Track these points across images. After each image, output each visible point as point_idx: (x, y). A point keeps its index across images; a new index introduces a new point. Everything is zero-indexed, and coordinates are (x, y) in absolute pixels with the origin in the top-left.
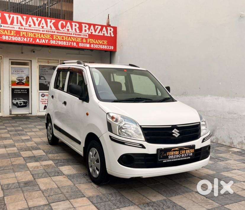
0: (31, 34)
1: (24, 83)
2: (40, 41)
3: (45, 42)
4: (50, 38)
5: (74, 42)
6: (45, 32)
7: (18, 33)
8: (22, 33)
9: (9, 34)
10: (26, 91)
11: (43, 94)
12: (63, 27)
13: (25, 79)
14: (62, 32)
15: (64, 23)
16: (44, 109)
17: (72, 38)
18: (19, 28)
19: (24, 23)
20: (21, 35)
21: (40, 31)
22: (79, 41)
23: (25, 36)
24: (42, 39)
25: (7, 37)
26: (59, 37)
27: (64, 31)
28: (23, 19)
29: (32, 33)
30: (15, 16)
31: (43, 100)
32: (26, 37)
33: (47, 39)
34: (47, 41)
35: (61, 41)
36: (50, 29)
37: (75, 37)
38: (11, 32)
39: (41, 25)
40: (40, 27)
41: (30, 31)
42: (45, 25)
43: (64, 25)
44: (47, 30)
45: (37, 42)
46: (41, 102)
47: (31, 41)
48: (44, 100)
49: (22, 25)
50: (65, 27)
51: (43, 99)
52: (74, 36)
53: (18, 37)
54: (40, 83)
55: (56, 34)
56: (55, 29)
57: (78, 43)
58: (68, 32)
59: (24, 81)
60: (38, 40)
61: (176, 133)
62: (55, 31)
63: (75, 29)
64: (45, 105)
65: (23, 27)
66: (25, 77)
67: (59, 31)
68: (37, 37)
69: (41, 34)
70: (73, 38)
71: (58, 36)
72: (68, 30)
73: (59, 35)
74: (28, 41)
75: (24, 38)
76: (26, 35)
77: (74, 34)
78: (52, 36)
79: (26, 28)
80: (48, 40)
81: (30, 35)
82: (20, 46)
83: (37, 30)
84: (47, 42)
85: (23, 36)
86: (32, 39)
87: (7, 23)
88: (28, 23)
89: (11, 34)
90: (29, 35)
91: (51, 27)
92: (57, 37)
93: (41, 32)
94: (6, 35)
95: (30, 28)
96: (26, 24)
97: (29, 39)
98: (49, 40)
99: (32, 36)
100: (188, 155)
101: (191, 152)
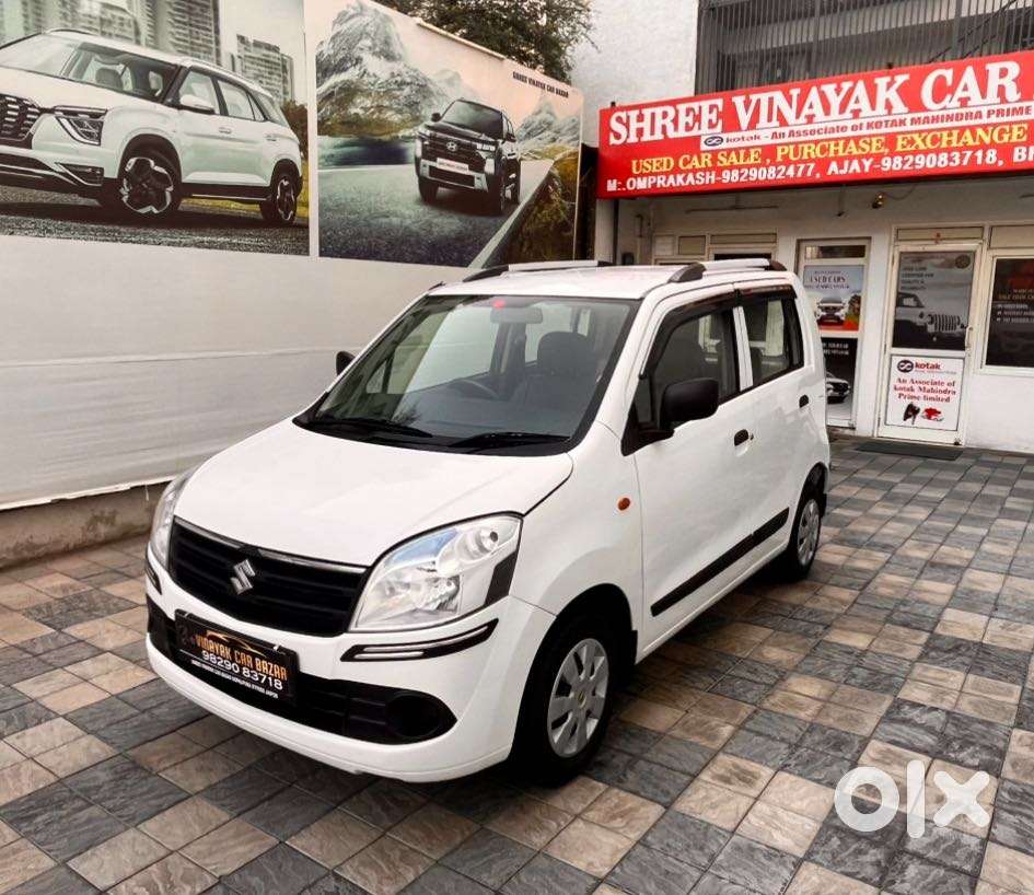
0: (813, 146)
1: (843, 318)
2: (841, 167)
3: (858, 170)
4: (881, 151)
5: (985, 147)
6: (865, 132)
7: (768, 152)
8: (783, 150)
9: (742, 162)
10: (846, 346)
11: (906, 362)
12: (940, 92)
13: (847, 305)
14: (935, 114)
15: (949, 74)
16: (906, 416)
17: (980, 132)
18: (774, 135)
19: (790, 114)
20: (779, 159)
21: (844, 129)
22: (1014, 139)
23: (792, 157)
24: (851, 158)
25: (735, 173)
26: (919, 141)
27: (944, 108)
28: (789, 99)
29: (816, 142)
30: (764, 97)
31: (902, 385)
32: (796, 163)
33: (867, 157)
34: (867, 164)
35: (926, 153)
36: (885, 112)
37: (995, 125)
38: (747, 155)
39: (852, 106)
40: (848, 114)
41: (810, 138)
42: (864, 104)
43: (949, 81)
44: (870, 120)
45: (829, 173)
46: (895, 389)
47: (809, 174)
48: (908, 385)
49: (783, 122)
50: (952, 90)
51: (904, 381)
52: (994, 119)
53: (767, 167)
54: (898, 318)
55: (909, 127)
56: (906, 110)
57: (1005, 151)
58: (964, 111)
59: (841, 314)
60: (834, 167)
61: (243, 577)
62: (903, 117)
63: (1001, 90)
64: (908, 402)
65: (786, 130)
66: (846, 300)
67: (922, 115)
68: (832, 154)
69: (847, 140)
70: (986, 132)
71: (916, 136)
72: (964, 102)
73: (920, 132)
74: (799, 174)
75: (787, 170)
76: (795, 155)
77: (989, 114)
78: (891, 140)
79: (796, 129)
80: (871, 160)
81: (809, 154)
83: (833, 130)
84: (867, 170)
85: (787, 162)
86: (812, 166)
87: (738, 128)
88: (806, 111)
89: (748, 162)
90: (806, 150)
91: (889, 106)
92: (912, 142)
93: (849, 133)
94: (731, 168)
95: (809, 127)
96: (798, 115)
97: (802, 167)
98: (878, 158)
99: (816, 152)
100: (267, 680)
101: (273, 672)
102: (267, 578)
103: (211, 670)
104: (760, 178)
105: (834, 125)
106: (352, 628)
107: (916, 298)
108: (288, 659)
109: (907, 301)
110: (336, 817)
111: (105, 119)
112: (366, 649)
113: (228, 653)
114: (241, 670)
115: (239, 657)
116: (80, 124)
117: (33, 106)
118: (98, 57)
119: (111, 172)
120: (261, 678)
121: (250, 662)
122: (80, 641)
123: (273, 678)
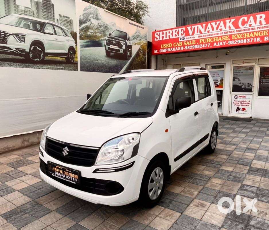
0: (209, 39)
1: (219, 85)
2: (217, 44)
3: (222, 45)
4: (228, 39)
5: (256, 37)
6: (223, 34)
7: (197, 41)
8: (201, 40)
9: (190, 44)
10: (220, 92)
11: (236, 96)
12: (244, 23)
13: (220, 81)
14: (242, 29)
15: (246, 18)
16: (237, 111)
17: (255, 33)
18: (199, 36)
19: (203, 31)
20: (200, 43)
21: (218, 34)
22: (265, 35)
23: (204, 42)
24: (220, 42)
25: (189, 47)
26: (238, 36)
27: (245, 27)
28: (203, 27)
29: (210, 38)
30: (196, 27)
31: (236, 102)
32: (205, 43)
33: (224, 41)
34: (224, 43)
35: (240, 39)
36: (229, 29)
37: (259, 31)
38: (192, 42)
39: (220, 28)
40: (219, 30)
41: (208, 37)
42: (223, 27)
43: (246, 20)
44: (225, 31)
45: (214, 46)
46: (234, 103)
47: (209, 46)
48: (237, 102)
49: (201, 33)
50: (247, 22)
51: (236, 101)
53: (197, 45)
54: (234, 84)
55: (235, 33)
56: (234, 28)
57: (262, 38)
58: (250, 28)
59: (218, 84)
60: (215, 44)
61: (66, 151)
62: (234, 30)
63: (260, 22)
64: (237, 106)
65: (202, 35)
66: (219, 80)
67: (239, 29)
68: (215, 41)
69: (219, 37)
70: (257, 33)
71: (237, 35)
72: (250, 25)
74: (206, 46)
75: (203, 45)
76: (205, 41)
77: (257, 28)
78: (230, 36)
79: (205, 35)
80: (225, 42)
81: (208, 41)
82: (216, 51)
83: (215, 34)
85: (202, 43)
86: (209, 44)
87: (189, 35)
88: (207, 30)
89: (192, 44)
90: (208, 40)
91: (230, 27)
92: (236, 37)
93: (219, 35)
94: (188, 45)
95: (208, 34)
96: (205, 31)
97: (207, 44)
98: (227, 41)
99: (210, 40)
100: (73, 179)
101: (74, 177)
102: (72, 152)
103: (57, 177)
104: (195, 48)
105: (215, 33)
106: (96, 164)
107: (238, 79)
108: (78, 173)
109: (236, 80)
110: (91, 216)
111: (26, 36)
112: (99, 170)
113: (62, 172)
114: (65, 177)
115: (65, 173)
116: (19, 38)
117: (7, 33)
118: (24, 20)
119: (27, 50)
120: (71, 178)
121: (68, 174)
122: (21, 172)
123: (74, 178)
